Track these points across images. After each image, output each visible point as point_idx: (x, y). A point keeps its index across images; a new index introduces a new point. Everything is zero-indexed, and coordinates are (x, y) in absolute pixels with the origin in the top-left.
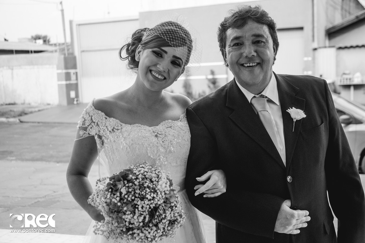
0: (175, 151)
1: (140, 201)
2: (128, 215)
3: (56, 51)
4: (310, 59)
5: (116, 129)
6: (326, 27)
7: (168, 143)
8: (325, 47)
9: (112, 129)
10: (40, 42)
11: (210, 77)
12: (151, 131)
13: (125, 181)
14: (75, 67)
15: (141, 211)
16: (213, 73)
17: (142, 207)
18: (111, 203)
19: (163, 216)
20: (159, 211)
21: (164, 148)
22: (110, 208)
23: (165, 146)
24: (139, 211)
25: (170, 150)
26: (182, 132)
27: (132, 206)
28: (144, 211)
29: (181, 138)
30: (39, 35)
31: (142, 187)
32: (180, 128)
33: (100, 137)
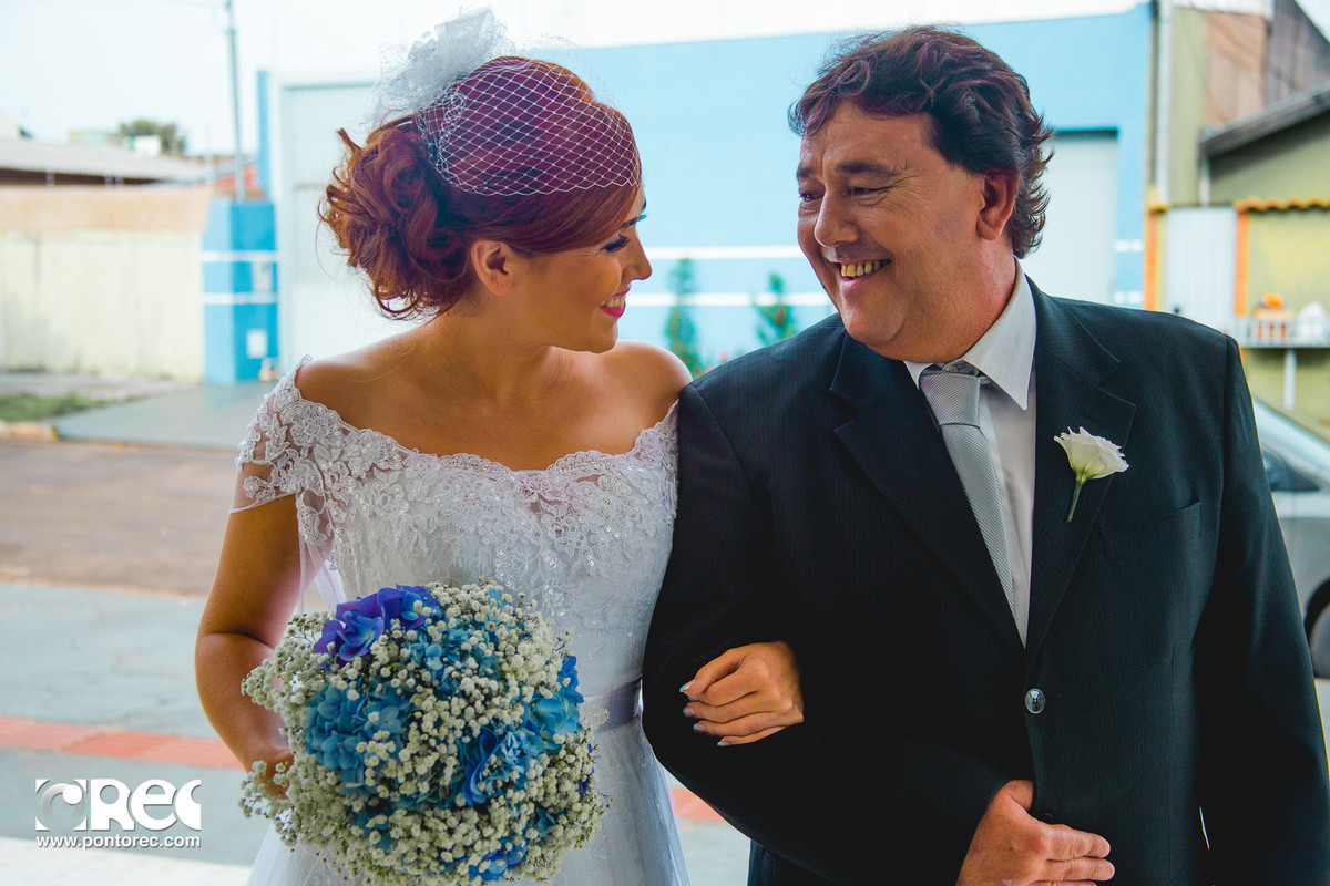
0: (602, 571)
1: (433, 698)
2: (379, 741)
3: (202, 182)
4: (1138, 246)
5: (381, 470)
6: (1201, 131)
7: (575, 540)
8: (1197, 205)
9: (367, 468)
10: (151, 145)
11: (768, 299)
12: (516, 486)
13: (393, 620)
14: (268, 242)
15: (430, 737)
16: (777, 285)
17: (439, 723)
18: (324, 697)
19: (515, 776)
20: (500, 749)
21: (562, 555)
22: (317, 714)
23: (566, 549)
24: (422, 733)
25: (582, 566)
26: (638, 501)
27: (401, 713)
28: (442, 738)
29: (630, 524)
30: (147, 123)
31: (452, 648)
32: (630, 485)
33: (314, 502)
